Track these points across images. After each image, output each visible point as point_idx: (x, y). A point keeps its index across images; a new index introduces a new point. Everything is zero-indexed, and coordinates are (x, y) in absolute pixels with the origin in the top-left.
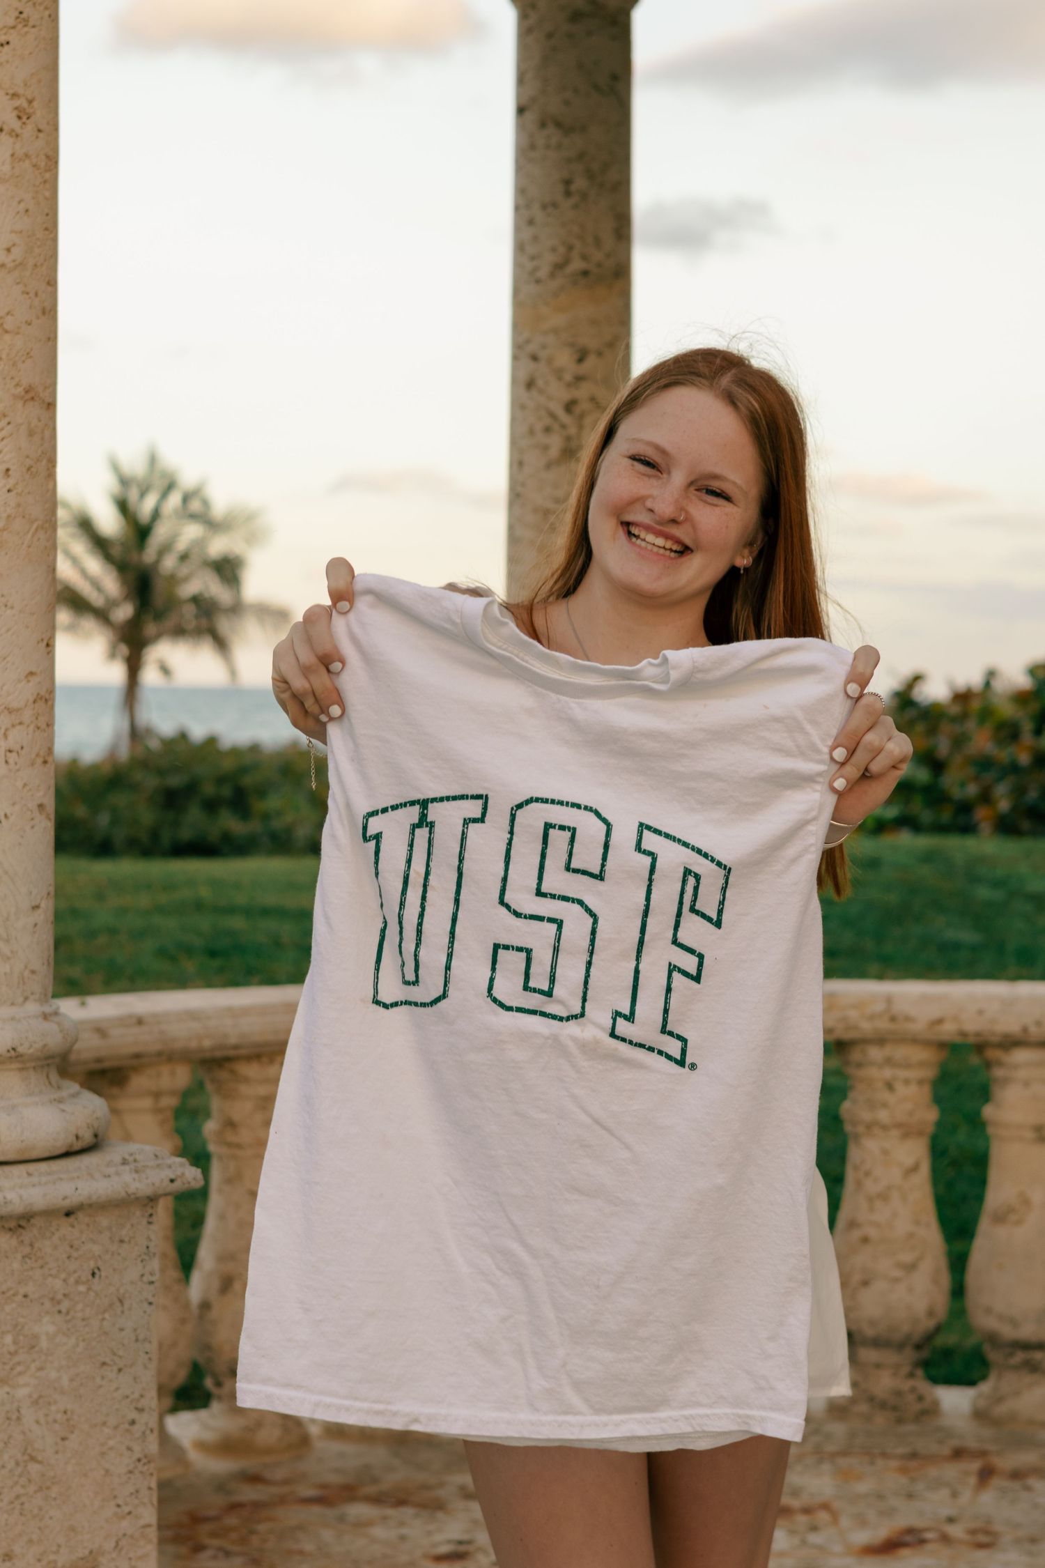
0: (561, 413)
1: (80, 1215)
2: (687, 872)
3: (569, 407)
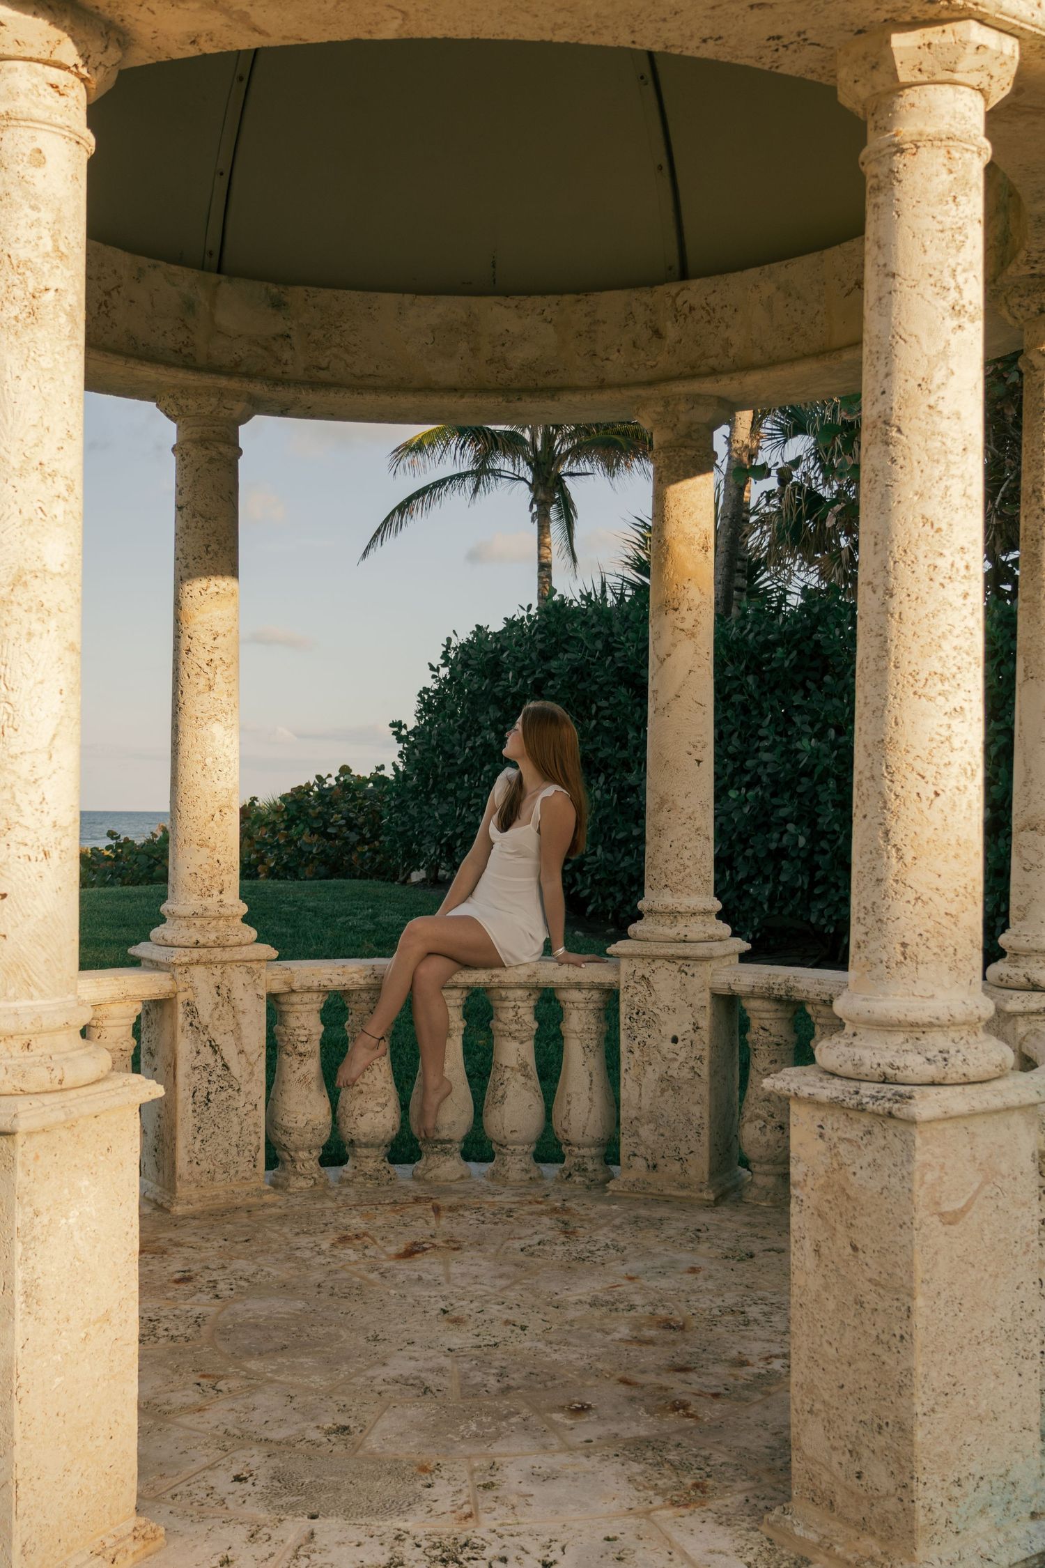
1: (102, 1117)
3: (209, 663)
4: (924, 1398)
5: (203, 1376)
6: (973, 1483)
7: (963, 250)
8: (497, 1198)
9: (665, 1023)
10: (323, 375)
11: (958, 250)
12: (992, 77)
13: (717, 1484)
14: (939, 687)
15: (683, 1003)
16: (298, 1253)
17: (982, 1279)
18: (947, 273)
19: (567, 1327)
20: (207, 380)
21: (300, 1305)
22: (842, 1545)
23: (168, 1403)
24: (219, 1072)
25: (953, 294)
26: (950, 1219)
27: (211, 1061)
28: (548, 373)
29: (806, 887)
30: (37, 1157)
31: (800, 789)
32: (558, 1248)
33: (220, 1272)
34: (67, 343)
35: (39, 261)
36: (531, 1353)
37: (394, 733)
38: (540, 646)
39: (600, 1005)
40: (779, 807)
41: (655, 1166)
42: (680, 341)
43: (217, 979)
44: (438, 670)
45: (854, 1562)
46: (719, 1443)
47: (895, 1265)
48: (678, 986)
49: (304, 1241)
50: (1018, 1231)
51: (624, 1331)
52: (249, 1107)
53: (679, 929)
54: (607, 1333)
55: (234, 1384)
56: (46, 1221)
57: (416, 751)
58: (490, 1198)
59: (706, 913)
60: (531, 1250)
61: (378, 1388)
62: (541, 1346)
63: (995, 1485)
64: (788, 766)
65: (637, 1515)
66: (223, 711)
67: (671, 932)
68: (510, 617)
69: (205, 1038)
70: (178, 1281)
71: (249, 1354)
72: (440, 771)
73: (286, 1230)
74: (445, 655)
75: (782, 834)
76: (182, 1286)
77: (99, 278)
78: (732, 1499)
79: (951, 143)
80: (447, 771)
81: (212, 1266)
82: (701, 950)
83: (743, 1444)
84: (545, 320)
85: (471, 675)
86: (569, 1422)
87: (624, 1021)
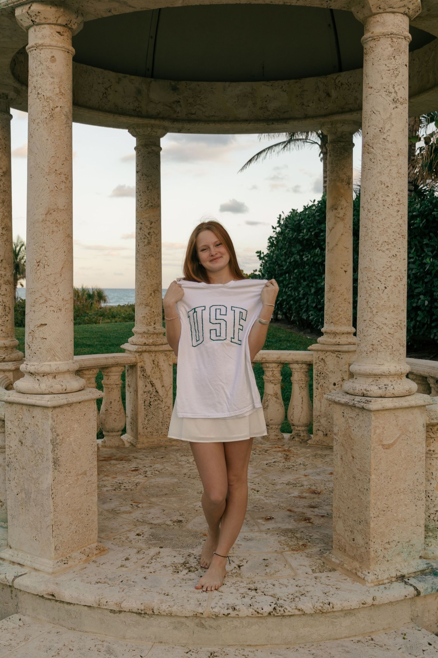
0: (147, 235)
1: (82, 403)
2: (240, 312)
3: (149, 234)
4: (374, 512)
5: (134, 502)
6: (395, 543)
7: (398, 77)
8: (263, 446)
9: (331, 377)
10: (193, 117)
11: (396, 77)
12: (409, 9)
13: (311, 545)
14: (387, 247)
15: (338, 369)
16: (180, 463)
17: (400, 470)
18: (391, 86)
19: (275, 492)
20: (146, 121)
21: (176, 480)
22: (347, 564)
23: (119, 510)
24: (154, 394)
25: (393, 95)
26: (387, 447)
27: (151, 390)
28: (284, 112)
29: (429, 323)
30: (57, 416)
31: (426, 280)
32: (280, 464)
33: (149, 468)
34: (65, 126)
35: (54, 97)
36: (258, 500)
37: (258, 256)
38: (318, 218)
39: (306, 370)
40: (417, 288)
41: (326, 435)
42: (337, 98)
43: (153, 358)
44: (276, 228)
45: (349, 570)
46: (317, 532)
47: (366, 463)
48: (336, 363)
49: (184, 458)
50: (416, 453)
51: (296, 494)
52: (166, 408)
53: (337, 340)
54: (289, 494)
55: (144, 505)
56: (61, 438)
57: (267, 264)
58: (260, 446)
59: (348, 333)
60: (270, 464)
61: (196, 509)
62: (262, 497)
63: (404, 545)
64: (422, 270)
65: (278, 553)
66: (155, 253)
67: (333, 341)
68: (306, 205)
69: (149, 380)
70: (132, 471)
71: (153, 496)
72: (277, 272)
73: (178, 454)
74: (279, 222)
75: (418, 300)
76: (134, 472)
77: (103, 83)
78: (315, 550)
79: (392, 36)
80: (280, 272)
81: (147, 466)
82: (345, 348)
83: (327, 532)
84: (283, 91)
85: (289, 231)
86: (263, 523)
87: (315, 376)
